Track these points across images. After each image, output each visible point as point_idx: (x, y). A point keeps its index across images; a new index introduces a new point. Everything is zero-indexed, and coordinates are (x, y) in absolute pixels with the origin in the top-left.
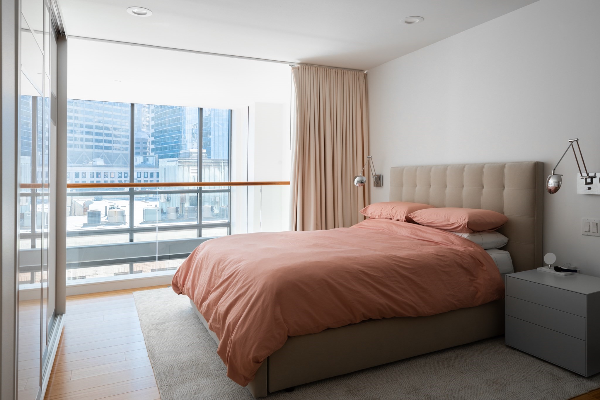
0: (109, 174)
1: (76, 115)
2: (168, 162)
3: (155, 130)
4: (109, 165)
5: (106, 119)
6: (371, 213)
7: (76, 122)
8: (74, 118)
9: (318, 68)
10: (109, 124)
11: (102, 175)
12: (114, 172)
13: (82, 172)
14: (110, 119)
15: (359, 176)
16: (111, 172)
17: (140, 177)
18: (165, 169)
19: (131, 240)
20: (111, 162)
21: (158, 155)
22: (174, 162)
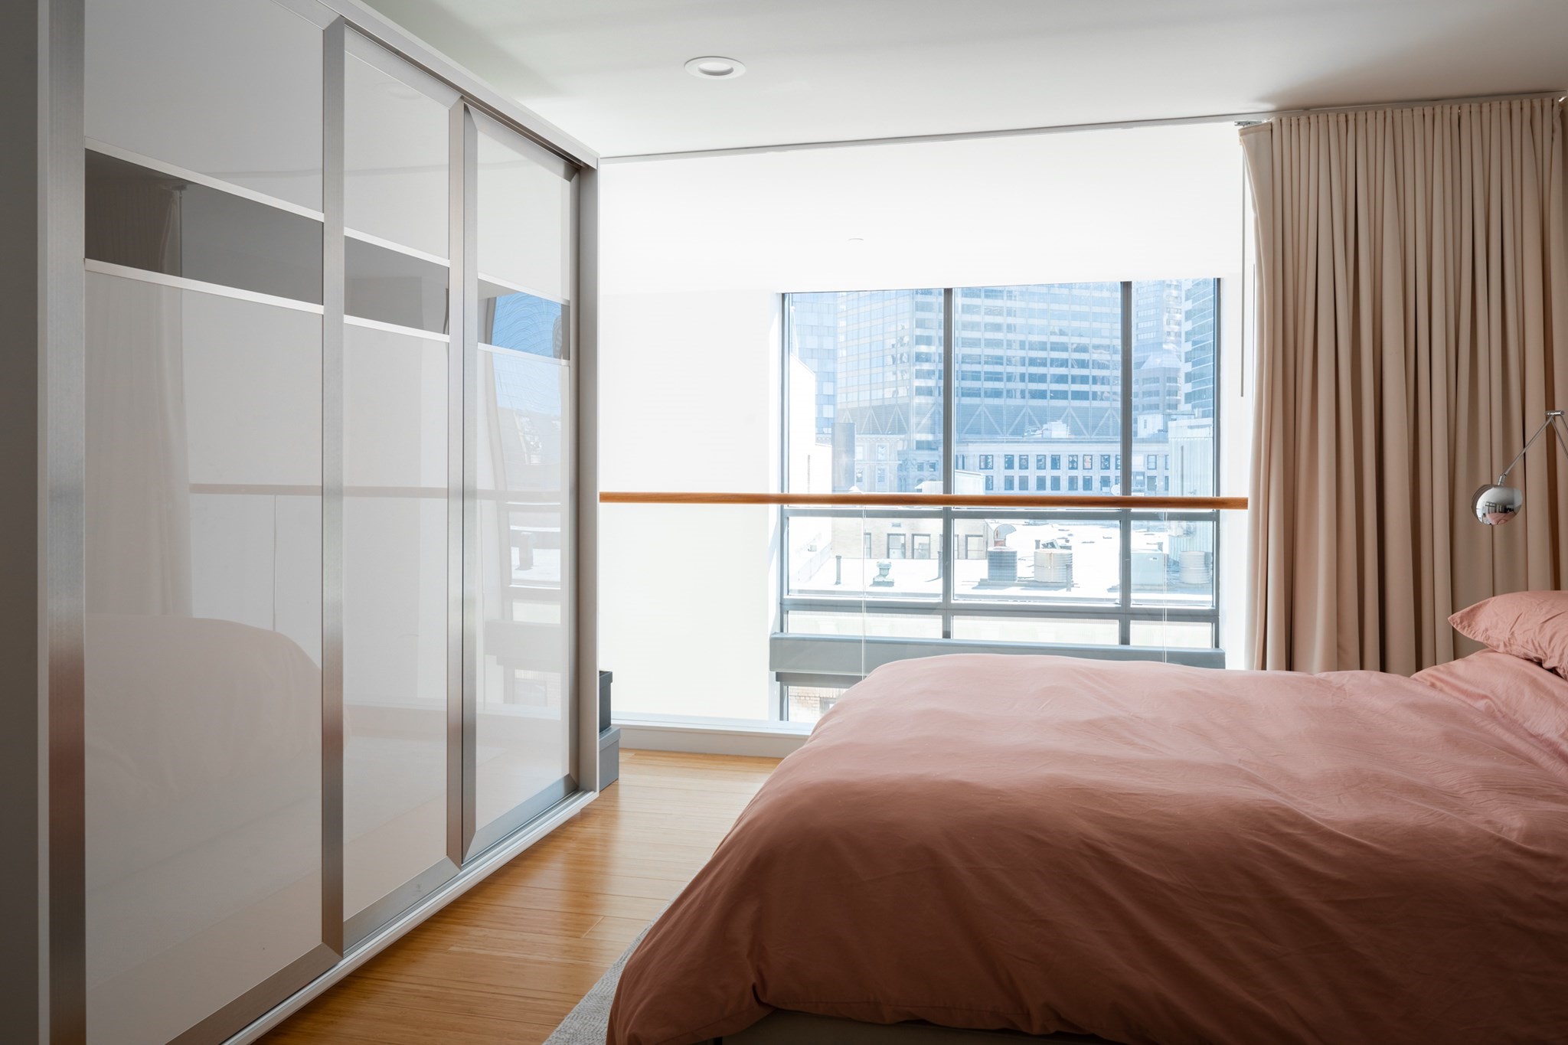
0: (1080, 460)
1: (1010, 320)
2: (1189, 430)
3: (1194, 343)
4: (1083, 437)
5: (1076, 324)
6: (1487, 630)
7: (1011, 336)
8: (1005, 327)
9: (1346, 116)
10: (1082, 336)
11: (1064, 462)
12: (1092, 456)
13: (1020, 456)
14: (1085, 324)
15: (1496, 486)
16: (1084, 455)
17: (1156, 469)
18: (1182, 448)
19: (947, 634)
20: (1088, 432)
21: (1201, 410)
22: (1203, 430)
